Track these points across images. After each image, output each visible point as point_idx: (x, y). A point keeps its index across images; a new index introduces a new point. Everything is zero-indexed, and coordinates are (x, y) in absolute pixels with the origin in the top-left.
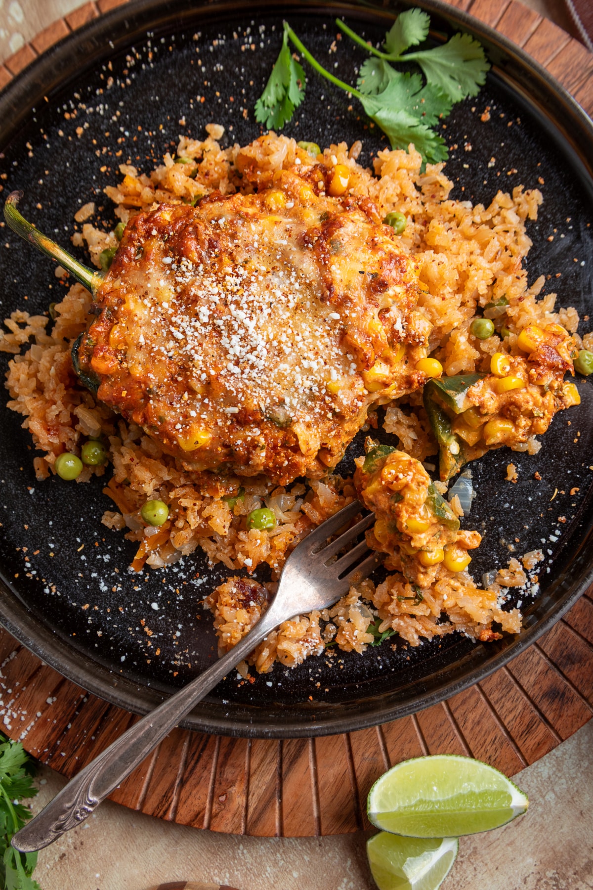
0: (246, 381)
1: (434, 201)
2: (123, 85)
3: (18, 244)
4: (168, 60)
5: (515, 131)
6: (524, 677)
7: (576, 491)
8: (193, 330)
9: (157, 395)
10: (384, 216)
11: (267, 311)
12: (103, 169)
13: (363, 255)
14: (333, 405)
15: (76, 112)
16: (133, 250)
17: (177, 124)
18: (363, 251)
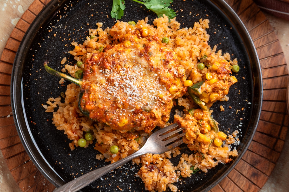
0: (135, 101)
1: (176, 30)
2: (65, 17)
3: (44, 76)
4: (78, 5)
5: (195, 2)
6: (244, 172)
7: (243, 109)
8: (114, 90)
9: (109, 112)
10: (161, 39)
11: (135, 78)
12: (66, 45)
13: (159, 54)
14: (162, 101)
15: (52, 29)
16: (89, 70)
17: (86, 25)
18: (159, 53)
